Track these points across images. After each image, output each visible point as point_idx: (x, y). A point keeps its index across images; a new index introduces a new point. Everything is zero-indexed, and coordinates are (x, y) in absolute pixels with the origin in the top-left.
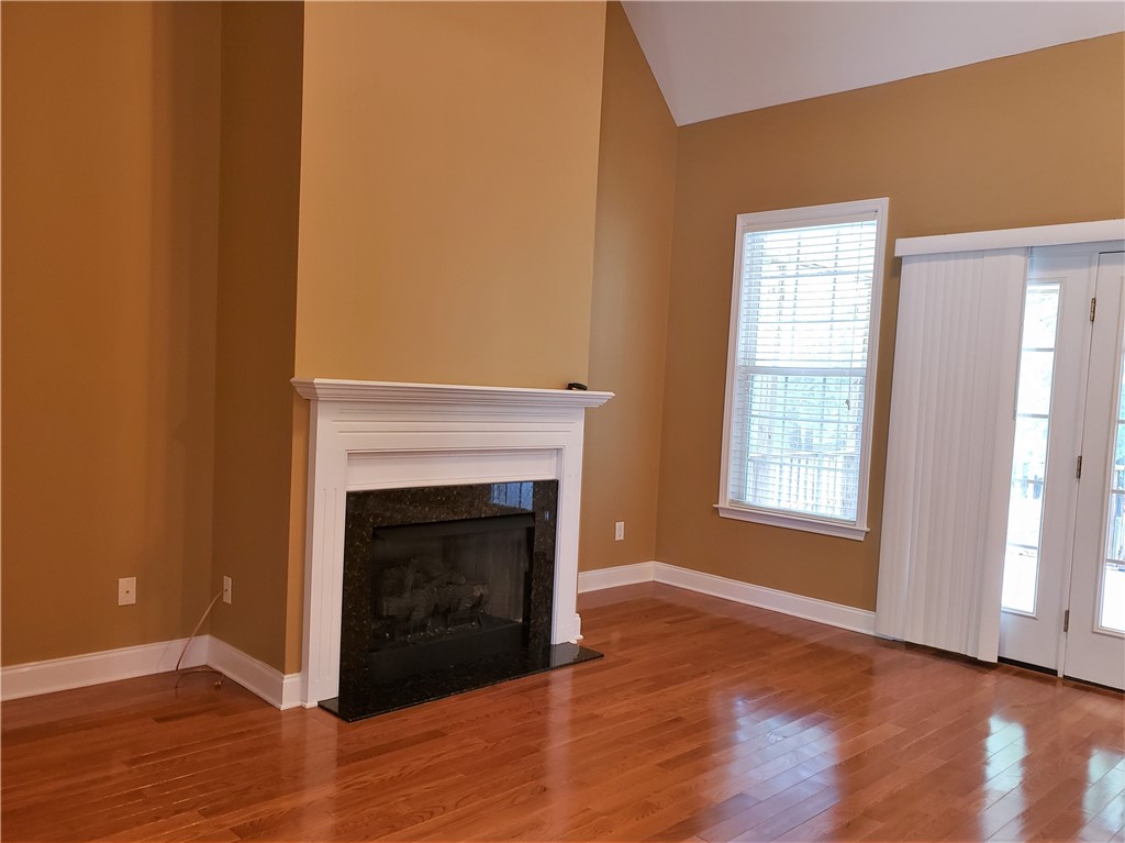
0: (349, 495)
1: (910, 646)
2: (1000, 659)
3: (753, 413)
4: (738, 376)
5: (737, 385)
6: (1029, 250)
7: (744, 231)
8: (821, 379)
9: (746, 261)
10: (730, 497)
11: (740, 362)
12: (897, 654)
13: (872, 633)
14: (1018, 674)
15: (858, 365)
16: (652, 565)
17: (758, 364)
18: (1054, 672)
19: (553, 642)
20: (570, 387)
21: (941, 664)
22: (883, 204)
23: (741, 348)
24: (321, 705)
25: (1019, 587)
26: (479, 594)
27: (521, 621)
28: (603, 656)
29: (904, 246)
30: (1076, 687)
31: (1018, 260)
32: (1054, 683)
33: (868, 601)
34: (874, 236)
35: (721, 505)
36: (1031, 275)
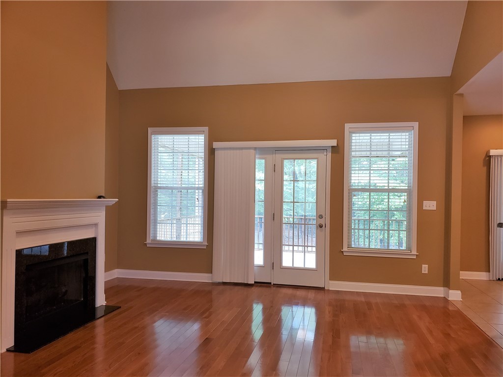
0: (16, 250)
1: (224, 284)
2: (255, 282)
3: (159, 204)
4: (152, 190)
5: (152, 194)
6: (255, 149)
7: (152, 134)
8: (186, 191)
9: (153, 146)
10: (151, 238)
11: (153, 185)
12: (221, 287)
13: (210, 282)
14: (261, 286)
15: (201, 186)
16: (116, 270)
17: (159, 185)
18: (271, 283)
19: (96, 306)
20: (100, 197)
21: (237, 288)
22: (206, 129)
23: (153, 179)
24: (8, 350)
25: (259, 258)
26: (64, 290)
27: (82, 299)
28: (121, 307)
29: (216, 145)
30: (277, 287)
31: (252, 151)
32: (270, 287)
33: (209, 270)
34: (203, 140)
35: (148, 242)
36: (257, 156)
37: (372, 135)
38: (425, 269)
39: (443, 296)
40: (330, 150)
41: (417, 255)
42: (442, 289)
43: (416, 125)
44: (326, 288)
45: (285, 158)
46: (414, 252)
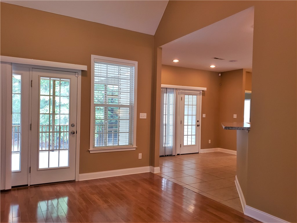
6: (12, 64)
14: (18, 190)
18: (27, 185)
30: (34, 187)
32: (28, 188)
36: (13, 71)
37: (108, 66)
38: (140, 156)
39: (149, 172)
40: (80, 73)
41: (136, 148)
42: (149, 167)
43: (136, 63)
44: (76, 180)
45: (41, 75)
46: (135, 146)
